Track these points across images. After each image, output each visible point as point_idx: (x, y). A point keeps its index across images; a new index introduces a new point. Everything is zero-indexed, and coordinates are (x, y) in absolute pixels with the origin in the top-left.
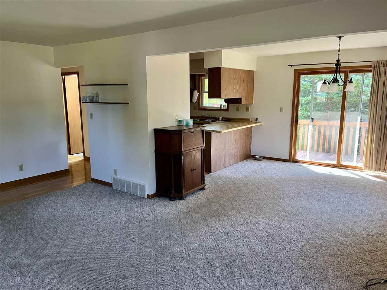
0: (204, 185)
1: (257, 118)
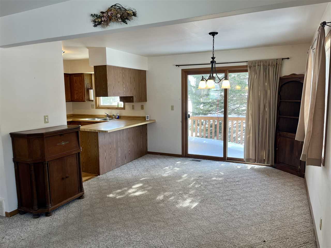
0: (82, 193)
1: (148, 116)
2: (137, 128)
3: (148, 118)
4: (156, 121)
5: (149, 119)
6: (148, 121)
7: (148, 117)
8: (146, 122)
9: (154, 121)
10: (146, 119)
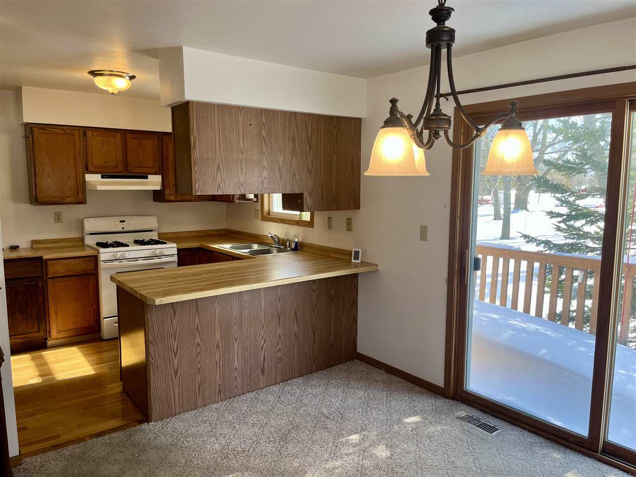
1: (359, 252)
2: (314, 287)
3: (356, 258)
4: (379, 268)
5: (359, 261)
6: (356, 266)
7: (357, 253)
8: (350, 268)
9: (374, 268)
10: (353, 261)
